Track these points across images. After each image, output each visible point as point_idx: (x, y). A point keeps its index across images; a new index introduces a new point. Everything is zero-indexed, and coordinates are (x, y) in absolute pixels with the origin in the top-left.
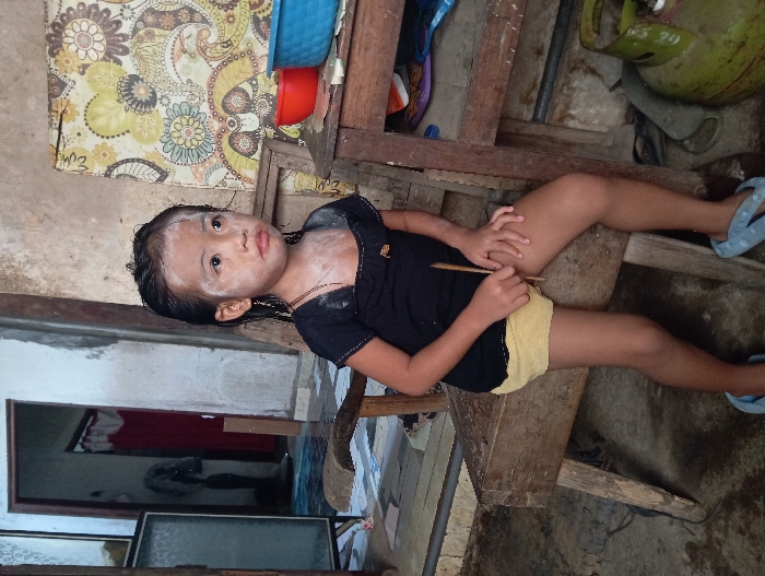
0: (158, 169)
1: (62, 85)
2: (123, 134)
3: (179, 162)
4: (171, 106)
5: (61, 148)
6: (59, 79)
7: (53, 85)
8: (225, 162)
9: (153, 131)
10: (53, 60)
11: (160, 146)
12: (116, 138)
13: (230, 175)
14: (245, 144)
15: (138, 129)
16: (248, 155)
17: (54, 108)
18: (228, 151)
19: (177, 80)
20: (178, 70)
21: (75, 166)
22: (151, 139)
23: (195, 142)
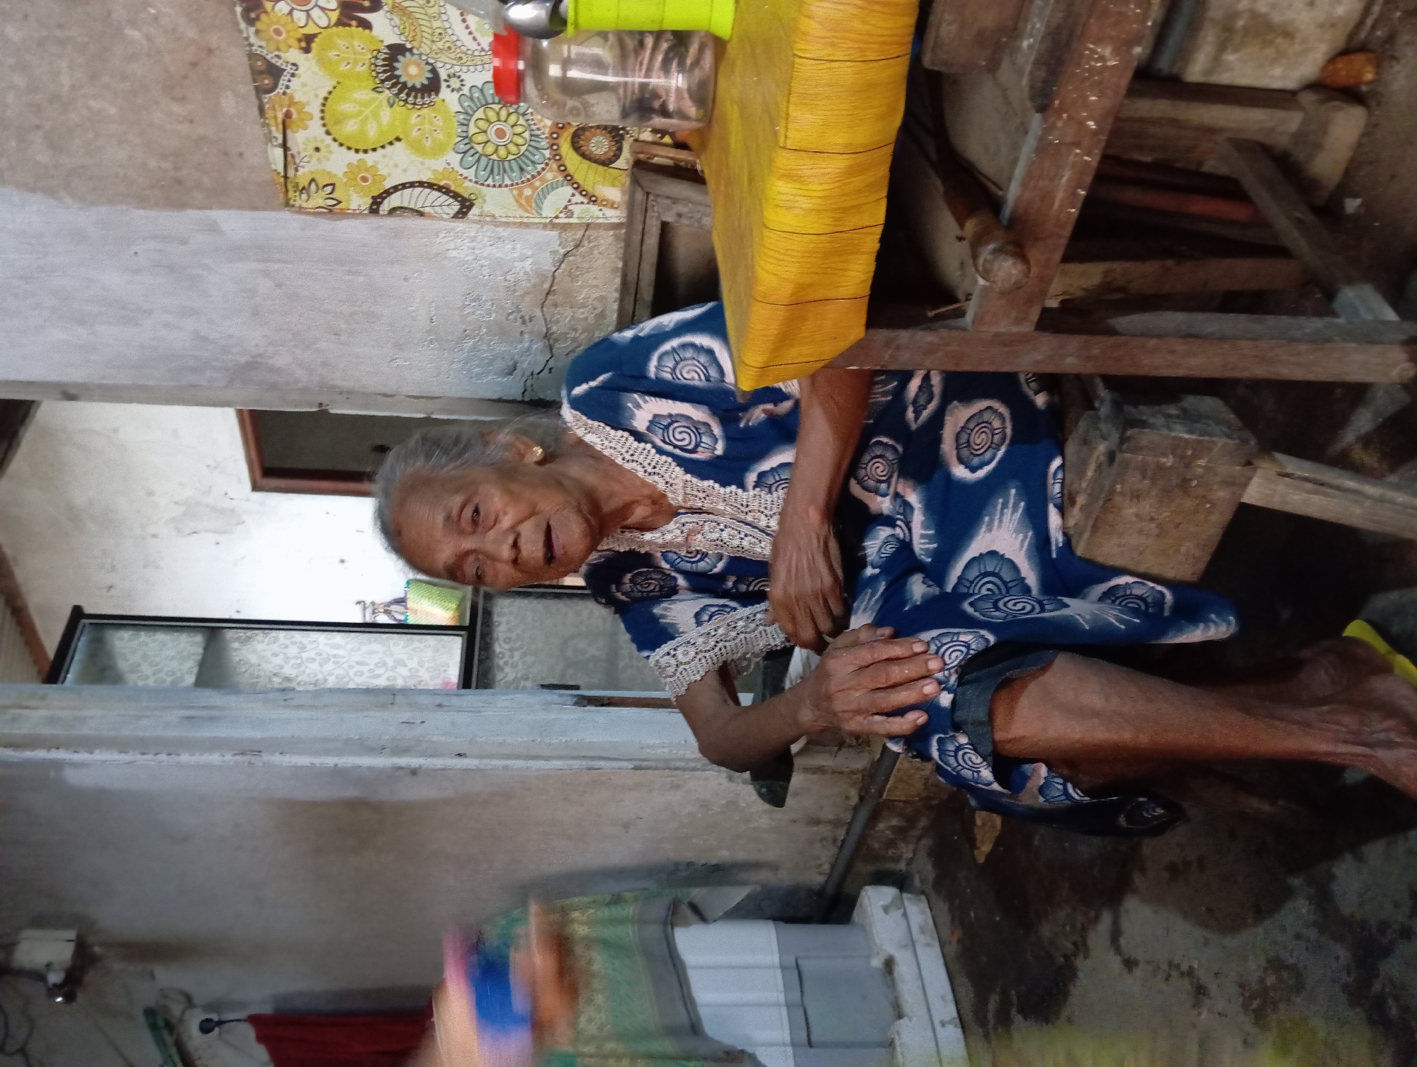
0: (456, 196)
1: (274, 72)
2: (391, 143)
3: (490, 182)
4: (466, 91)
5: (291, 173)
6: (268, 62)
7: (261, 73)
8: (569, 178)
9: (441, 137)
10: (252, 30)
11: (455, 159)
12: (380, 151)
13: (578, 198)
14: (599, 145)
15: (414, 134)
16: (606, 162)
17: (269, 114)
18: (572, 159)
19: (473, 46)
20: (473, 28)
21: (318, 200)
22: (438, 150)
23: (513, 148)
